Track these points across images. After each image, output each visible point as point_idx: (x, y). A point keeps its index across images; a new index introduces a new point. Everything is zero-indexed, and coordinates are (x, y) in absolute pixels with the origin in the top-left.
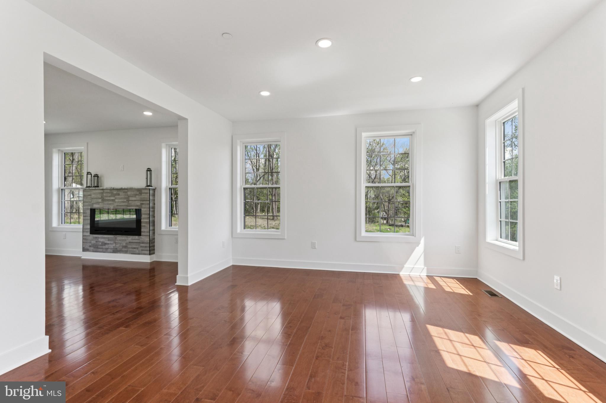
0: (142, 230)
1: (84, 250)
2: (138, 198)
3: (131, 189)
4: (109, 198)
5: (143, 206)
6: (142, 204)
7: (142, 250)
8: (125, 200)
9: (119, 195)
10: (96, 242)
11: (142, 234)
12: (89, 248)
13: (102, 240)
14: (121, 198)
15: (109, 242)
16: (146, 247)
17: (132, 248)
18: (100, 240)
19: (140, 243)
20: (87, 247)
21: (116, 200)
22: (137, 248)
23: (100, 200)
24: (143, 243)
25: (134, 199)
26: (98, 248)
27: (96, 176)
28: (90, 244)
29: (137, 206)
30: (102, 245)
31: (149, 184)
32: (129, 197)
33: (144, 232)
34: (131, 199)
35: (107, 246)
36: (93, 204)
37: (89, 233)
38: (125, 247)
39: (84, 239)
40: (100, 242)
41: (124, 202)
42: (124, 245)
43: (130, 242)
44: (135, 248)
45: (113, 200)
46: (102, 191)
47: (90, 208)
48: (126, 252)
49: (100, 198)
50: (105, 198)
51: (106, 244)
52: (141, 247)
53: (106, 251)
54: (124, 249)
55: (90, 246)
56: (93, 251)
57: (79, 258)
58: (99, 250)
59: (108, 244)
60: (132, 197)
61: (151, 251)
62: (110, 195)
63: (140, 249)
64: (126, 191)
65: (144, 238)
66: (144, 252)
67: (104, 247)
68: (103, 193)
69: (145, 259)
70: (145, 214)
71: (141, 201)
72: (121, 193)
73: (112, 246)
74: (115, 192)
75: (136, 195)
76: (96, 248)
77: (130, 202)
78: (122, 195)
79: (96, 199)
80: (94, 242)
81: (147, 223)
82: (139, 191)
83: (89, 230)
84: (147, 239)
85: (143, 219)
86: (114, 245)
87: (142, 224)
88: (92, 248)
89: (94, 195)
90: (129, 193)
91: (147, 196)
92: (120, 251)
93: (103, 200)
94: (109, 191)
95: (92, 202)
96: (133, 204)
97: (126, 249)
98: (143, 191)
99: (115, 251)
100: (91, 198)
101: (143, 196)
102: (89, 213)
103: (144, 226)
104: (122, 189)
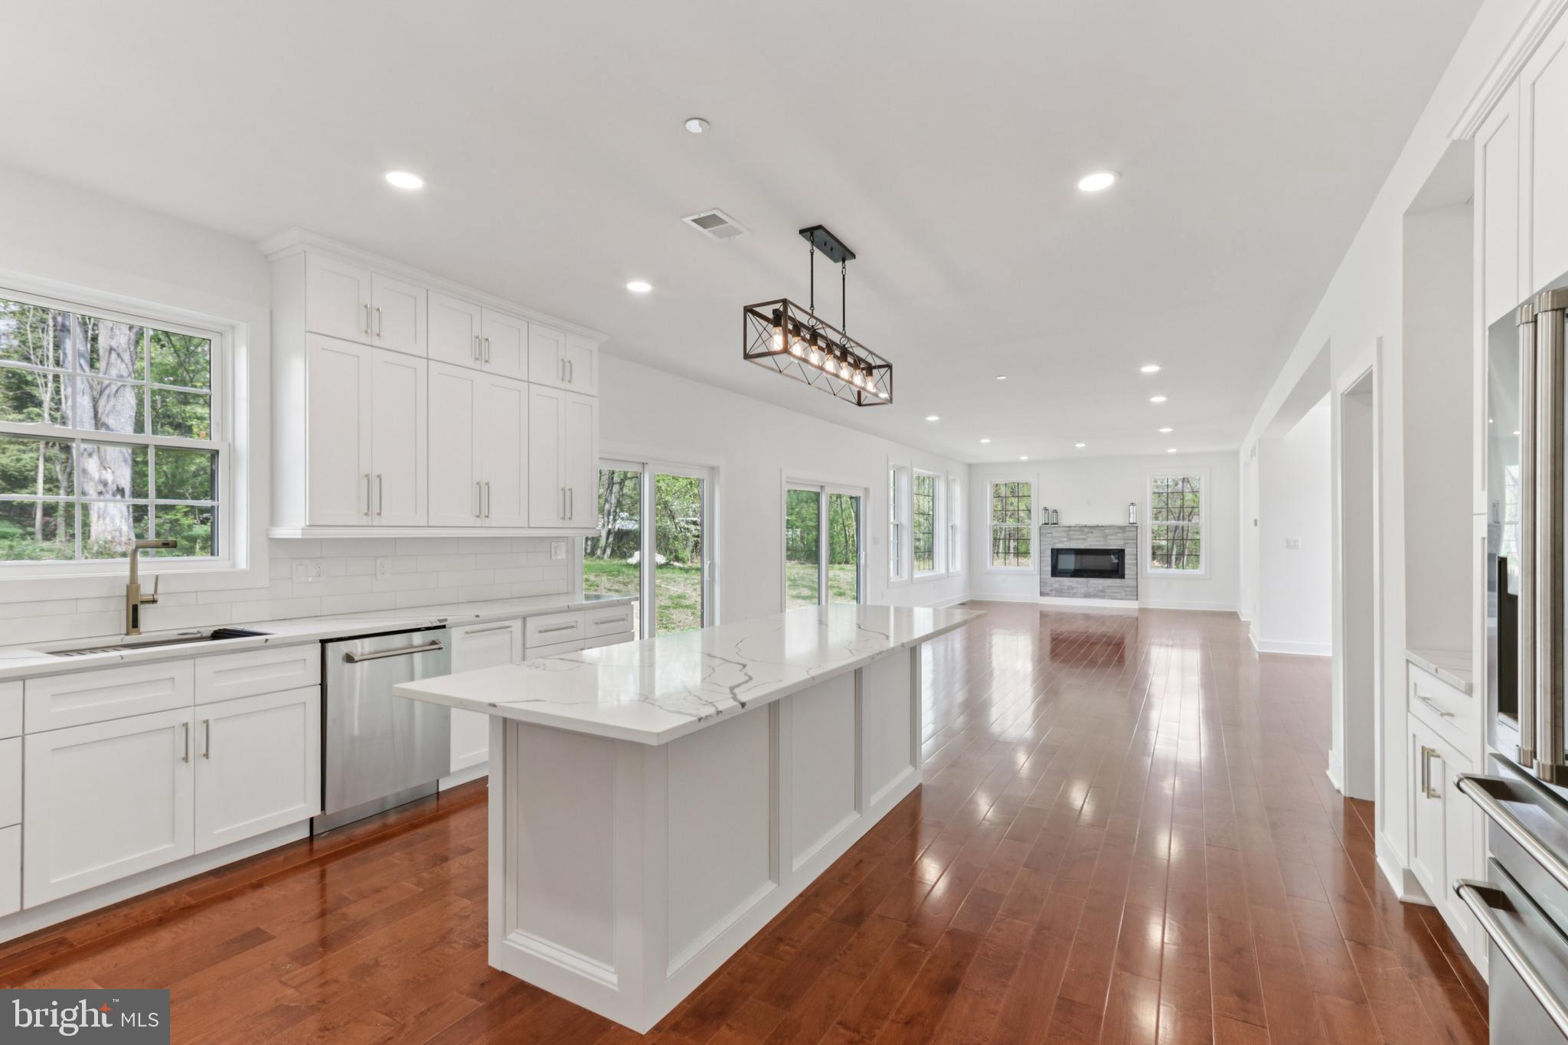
0: (1126, 572)
1: (1042, 594)
2: (1120, 536)
3: (1110, 527)
4: (1078, 536)
5: (1127, 546)
6: (1127, 543)
7: (1126, 595)
8: (1102, 539)
9: (1092, 533)
10: (1061, 585)
11: (1126, 576)
12: (1049, 592)
13: (1069, 584)
14: (1097, 537)
15: (1078, 586)
16: (1132, 591)
17: (1113, 592)
18: (1064, 583)
19: (1123, 587)
20: (1047, 590)
21: (1089, 539)
22: (1120, 593)
23: (1065, 539)
24: (1128, 587)
25: (1114, 537)
26: (1062, 592)
27: (1055, 511)
28: (1052, 588)
29: (1120, 545)
30: (1068, 589)
31: (1131, 522)
32: (1108, 535)
33: (1129, 575)
34: (1110, 537)
35: (1074, 591)
36: (1055, 543)
37: (1050, 575)
39: (1042, 582)
40: (1066, 585)
41: (1099, 541)
42: (1101, 589)
43: (1108, 586)
44: (1115, 593)
45: (1083, 539)
46: (1068, 529)
47: (1050, 548)
48: (1103, 597)
49: (1065, 537)
50: (1073, 537)
51: (1072, 588)
52: (1125, 591)
53: (1074, 595)
54: (1099, 594)
55: (1051, 591)
56: (1055, 596)
57: (1033, 606)
58: (1065, 595)
59: (1077, 588)
60: (1112, 535)
61: (1135, 594)
62: (1079, 533)
63: (1124, 593)
64: (1103, 528)
65: (1128, 580)
66: (1129, 597)
67: (1071, 591)
68: (1069, 531)
69: (1129, 606)
70: (1130, 555)
71: (1123, 539)
72: (1094, 531)
73: (1083, 591)
74: (1086, 530)
75: (1117, 533)
76: (1060, 593)
77: (1108, 541)
78: (1097, 533)
79: (1059, 537)
80: (1056, 586)
81: (1132, 564)
82: (1123, 529)
83: (1050, 572)
84: (1133, 583)
85: (1128, 560)
86: (1086, 589)
87: (1126, 566)
88: (1054, 593)
89: (1056, 532)
90: (1107, 531)
91: (1132, 534)
92: (1094, 596)
93: (1070, 539)
94: (1078, 529)
95: (1054, 541)
96: (1114, 544)
97: (1103, 594)
98: (1127, 529)
99: (1087, 596)
100: (1053, 537)
101: (1128, 534)
102: (1049, 553)
103: (1129, 568)
104: (1098, 526)
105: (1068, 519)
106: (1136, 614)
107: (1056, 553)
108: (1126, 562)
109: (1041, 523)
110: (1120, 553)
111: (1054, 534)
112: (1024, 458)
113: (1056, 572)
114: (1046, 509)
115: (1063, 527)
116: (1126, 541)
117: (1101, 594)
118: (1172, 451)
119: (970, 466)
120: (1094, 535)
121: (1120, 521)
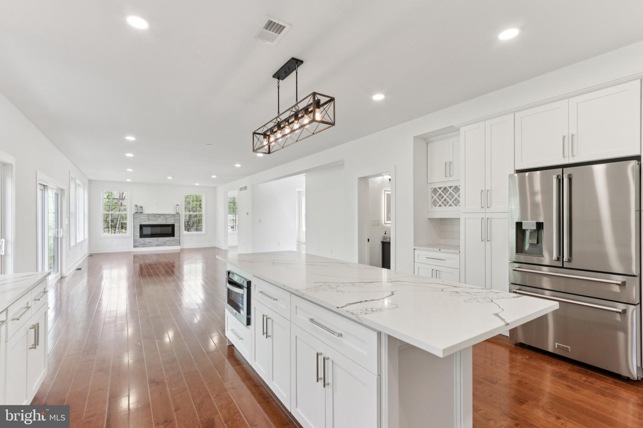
0: (175, 234)
1: (135, 247)
2: (173, 218)
3: (168, 214)
4: (153, 219)
5: (176, 222)
7: (175, 244)
8: (164, 220)
9: (160, 217)
10: (144, 242)
11: (175, 236)
12: (139, 245)
13: (149, 241)
14: (162, 219)
15: (153, 241)
16: (177, 242)
17: (169, 243)
18: (147, 241)
19: (174, 240)
20: (137, 244)
21: (158, 220)
22: (172, 243)
23: (147, 220)
24: (176, 240)
25: (170, 219)
26: (145, 245)
27: (141, 207)
28: (140, 243)
29: (172, 222)
31: (177, 212)
32: (167, 218)
33: (177, 235)
34: (168, 219)
35: (152, 244)
36: (141, 222)
37: (139, 237)
38: (165, 243)
39: (135, 241)
40: (147, 242)
41: (163, 221)
42: (164, 242)
43: (168, 240)
44: (171, 243)
45: (156, 220)
47: (139, 224)
48: (165, 245)
49: (147, 219)
50: (150, 219)
51: (151, 242)
53: (151, 246)
54: (163, 244)
55: (139, 244)
56: (142, 247)
57: (130, 253)
59: (153, 242)
60: (169, 218)
61: (179, 243)
62: (154, 217)
63: (174, 243)
64: (165, 215)
65: (176, 238)
66: (176, 244)
67: (150, 244)
68: (149, 216)
69: (176, 248)
70: (177, 226)
71: (174, 220)
72: (161, 216)
73: (156, 243)
74: (157, 216)
75: (171, 217)
76: (144, 245)
77: (168, 221)
78: (162, 217)
79: (144, 219)
80: (143, 242)
81: (178, 230)
82: (174, 215)
83: (139, 236)
84: (178, 238)
85: (176, 229)
86: (157, 242)
87: (175, 231)
88: (141, 245)
89: (142, 217)
90: (167, 216)
91: (178, 218)
92: (161, 245)
93: (149, 220)
94: (153, 215)
95: (141, 221)
96: (170, 222)
97: (165, 244)
98: (176, 216)
99: (158, 245)
100: (140, 219)
101: (176, 218)
102: (139, 227)
103: (177, 232)
104: (163, 214)
105: (147, 211)
106: (179, 251)
107: (141, 227)
108: (175, 229)
109: (133, 212)
110: (173, 226)
111: (141, 218)
112: (129, 180)
113: (142, 236)
114: (136, 206)
115: (146, 214)
116: (175, 221)
117: (164, 244)
118: (197, 184)
119: (90, 181)
120: (161, 218)
121: (173, 212)
